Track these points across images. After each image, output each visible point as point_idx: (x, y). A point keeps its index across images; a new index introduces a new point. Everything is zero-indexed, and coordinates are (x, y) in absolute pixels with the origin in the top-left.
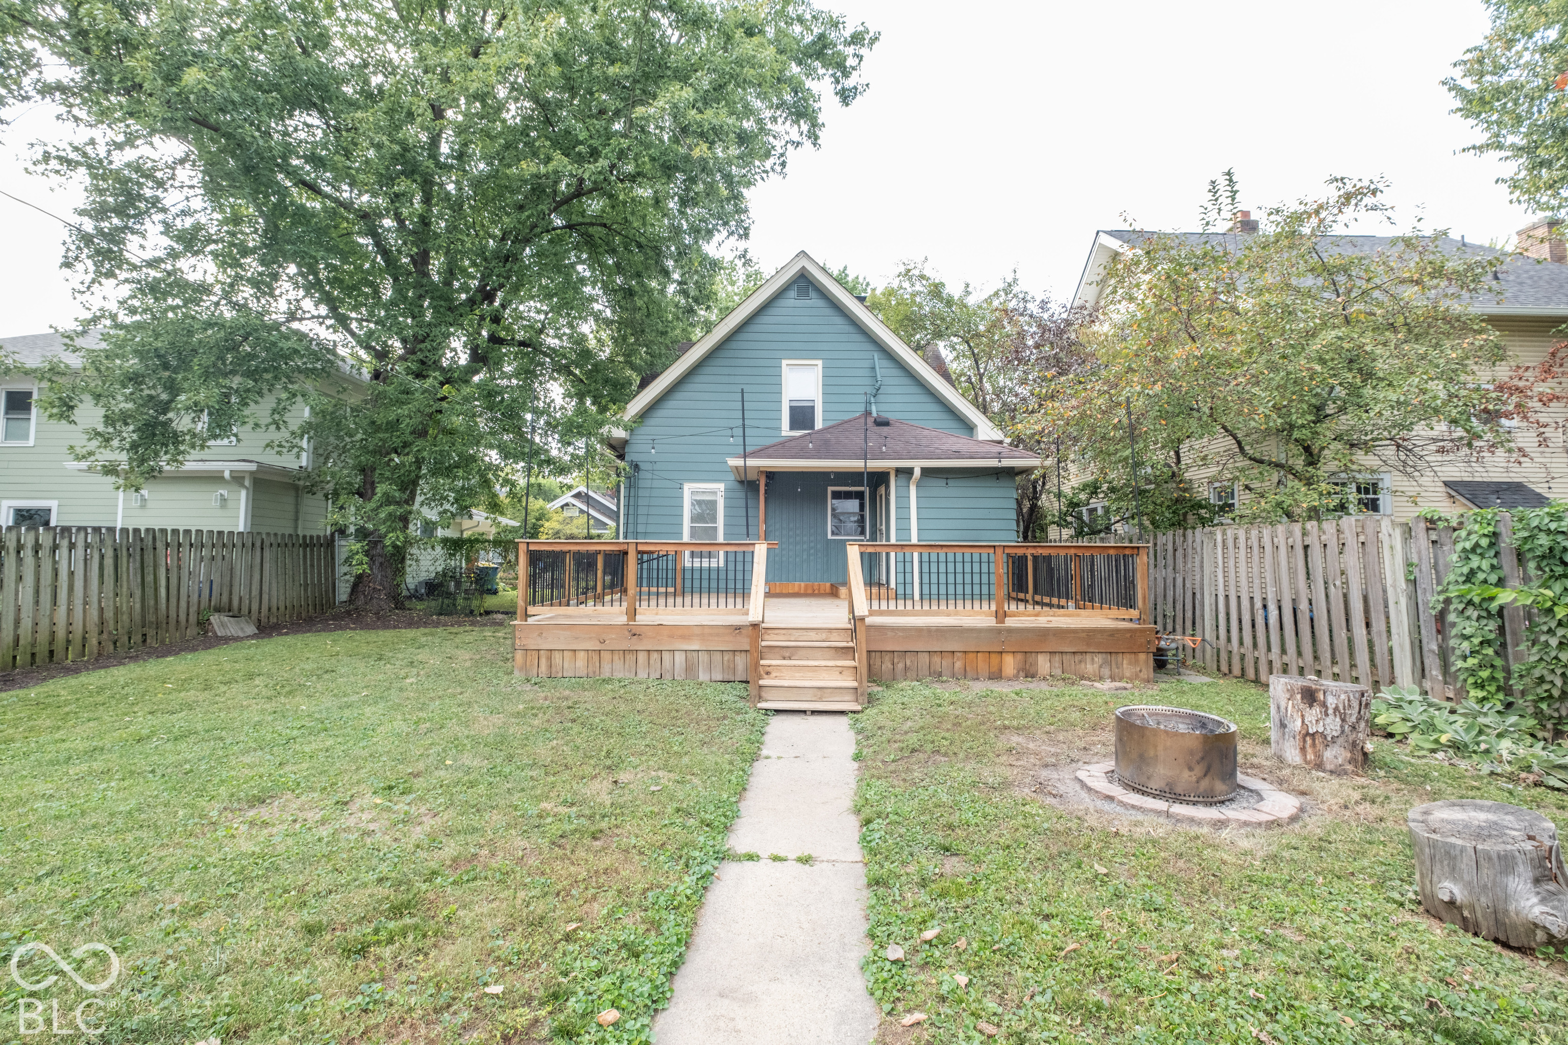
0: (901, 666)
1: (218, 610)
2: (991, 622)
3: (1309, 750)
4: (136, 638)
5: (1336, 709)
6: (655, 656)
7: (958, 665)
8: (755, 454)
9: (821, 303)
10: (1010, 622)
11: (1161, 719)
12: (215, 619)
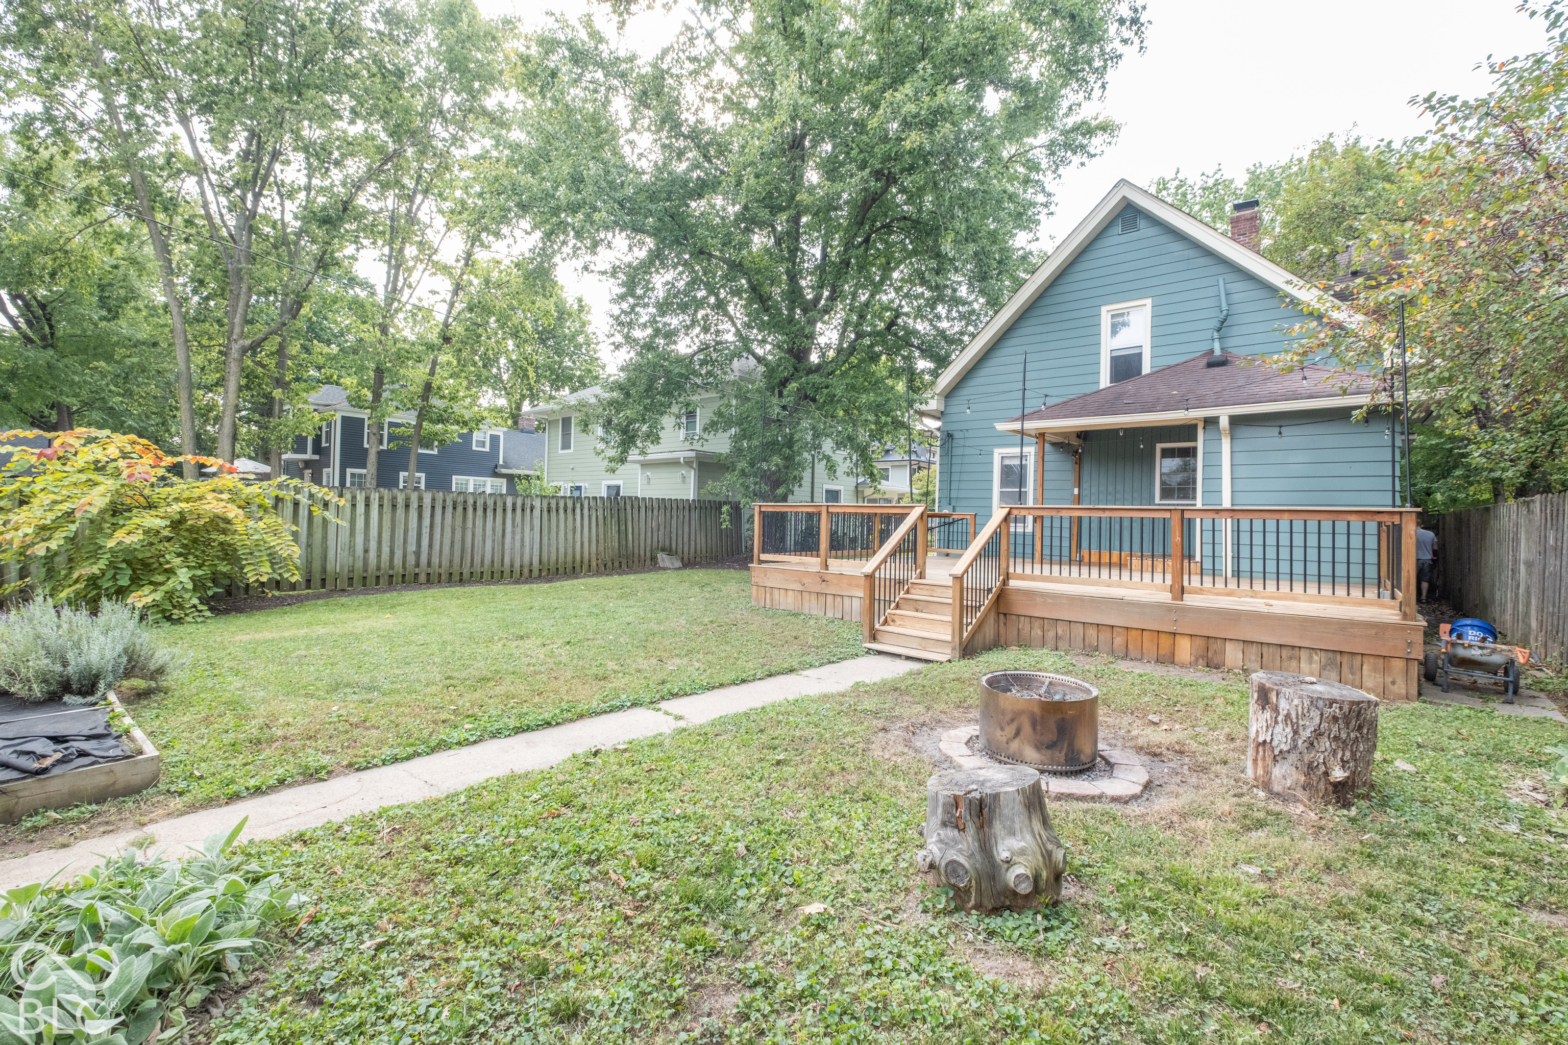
0: (1051, 634)
1: (663, 550)
2: (1166, 597)
3: (1260, 763)
4: (616, 564)
5: (1288, 716)
6: (839, 599)
7: (1119, 641)
8: (1037, 415)
9: (1153, 231)
10: (1190, 600)
11: (1067, 691)
12: (660, 556)
